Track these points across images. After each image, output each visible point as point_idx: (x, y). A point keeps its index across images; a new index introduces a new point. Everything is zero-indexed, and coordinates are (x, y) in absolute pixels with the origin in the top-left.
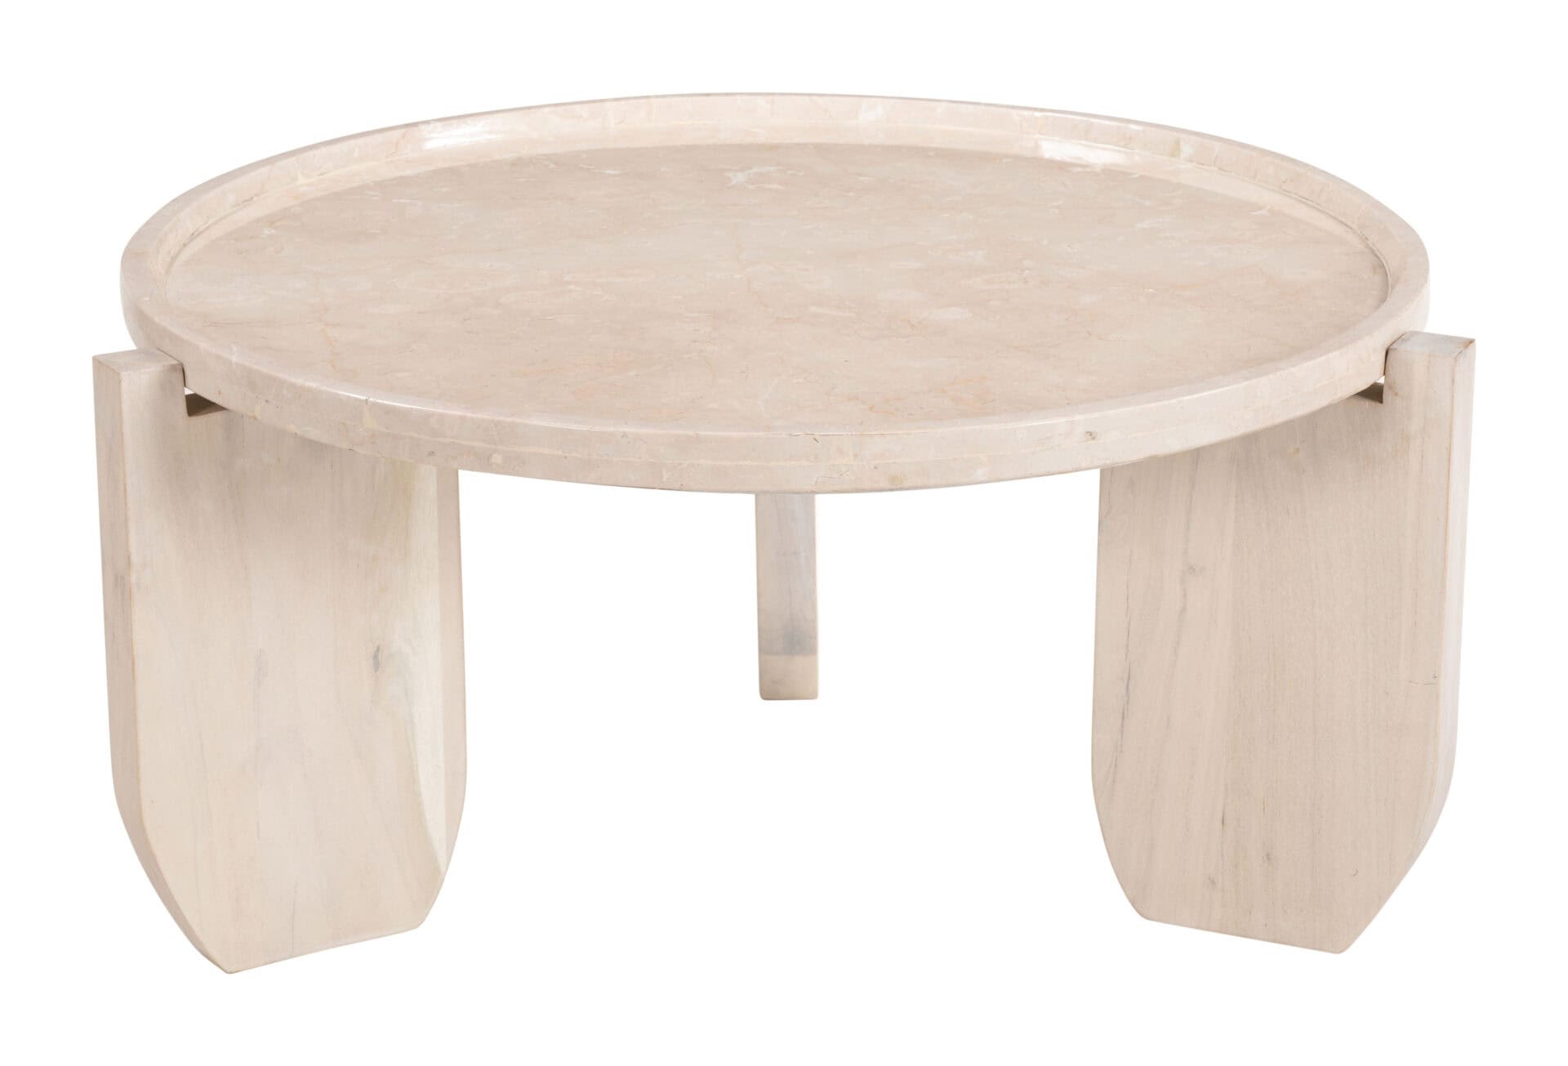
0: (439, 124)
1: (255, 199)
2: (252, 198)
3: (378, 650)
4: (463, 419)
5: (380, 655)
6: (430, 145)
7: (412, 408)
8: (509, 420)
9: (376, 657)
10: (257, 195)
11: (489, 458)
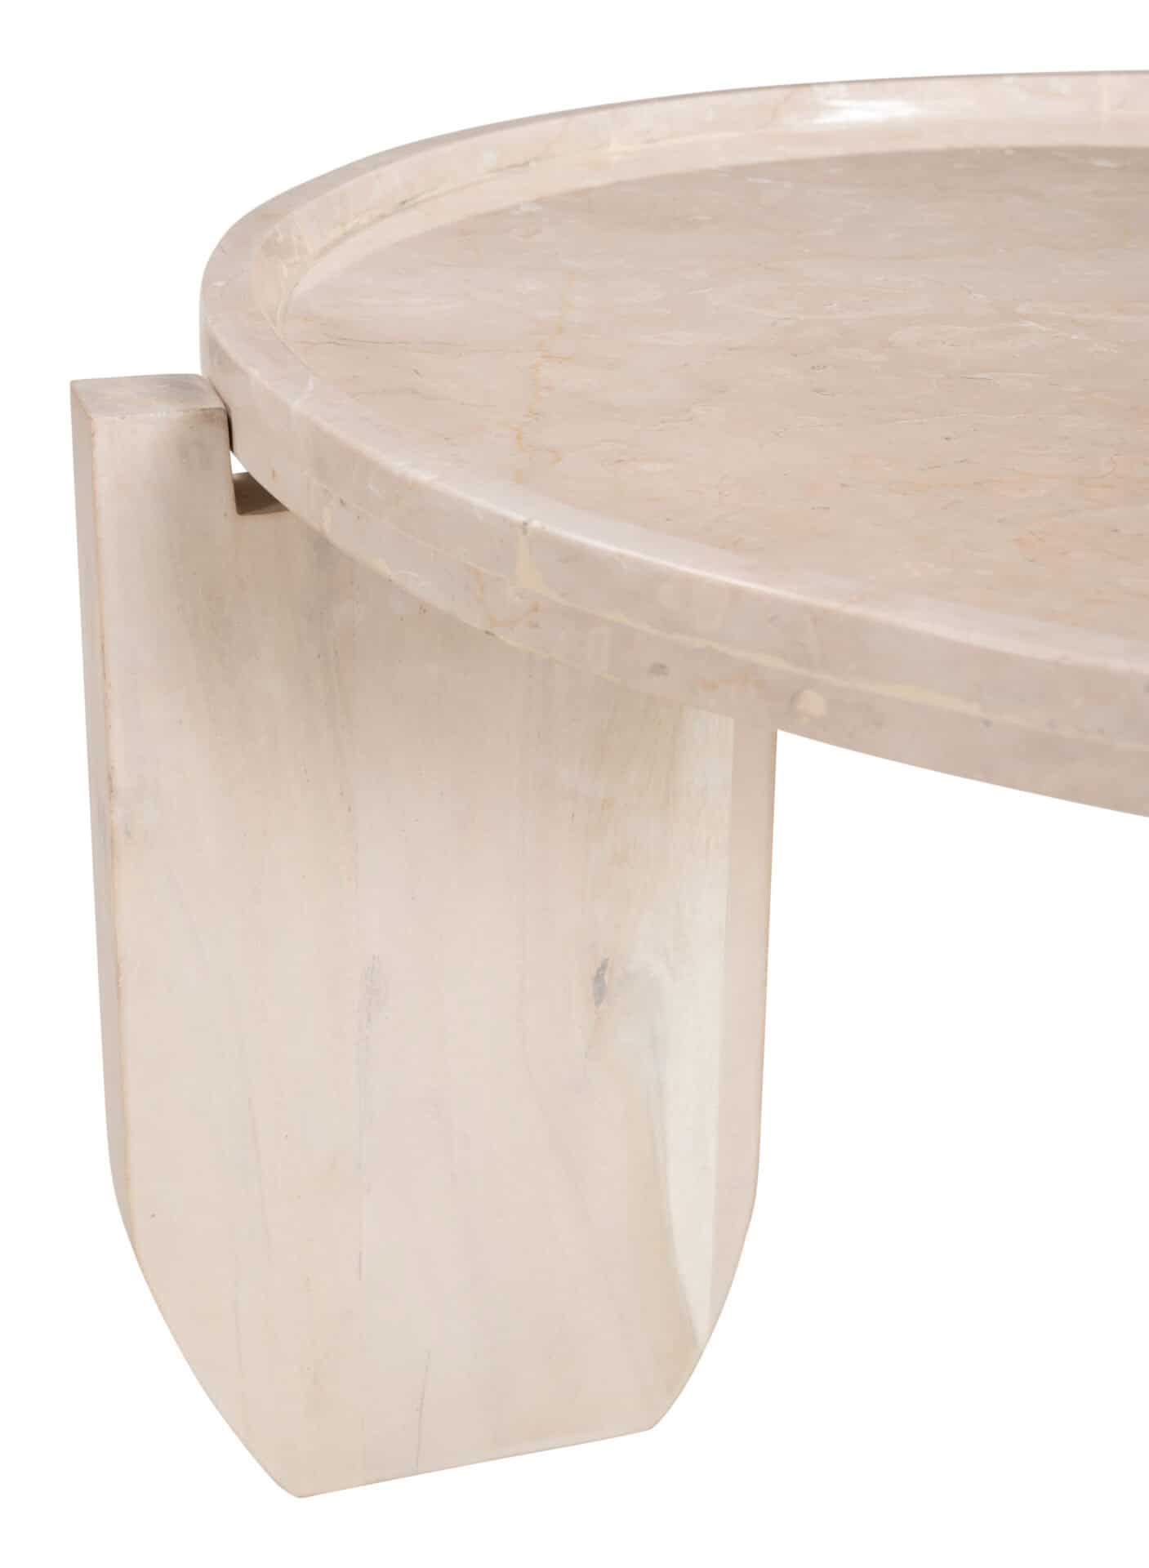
0: (843, 88)
1: (533, 164)
2: (526, 164)
3: (604, 967)
4: (736, 593)
5: (606, 977)
6: (826, 120)
7: (621, 556)
8: (853, 610)
9: (598, 978)
10: (537, 159)
11: (794, 698)
